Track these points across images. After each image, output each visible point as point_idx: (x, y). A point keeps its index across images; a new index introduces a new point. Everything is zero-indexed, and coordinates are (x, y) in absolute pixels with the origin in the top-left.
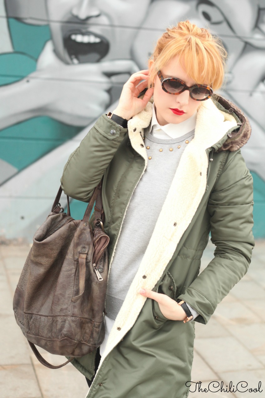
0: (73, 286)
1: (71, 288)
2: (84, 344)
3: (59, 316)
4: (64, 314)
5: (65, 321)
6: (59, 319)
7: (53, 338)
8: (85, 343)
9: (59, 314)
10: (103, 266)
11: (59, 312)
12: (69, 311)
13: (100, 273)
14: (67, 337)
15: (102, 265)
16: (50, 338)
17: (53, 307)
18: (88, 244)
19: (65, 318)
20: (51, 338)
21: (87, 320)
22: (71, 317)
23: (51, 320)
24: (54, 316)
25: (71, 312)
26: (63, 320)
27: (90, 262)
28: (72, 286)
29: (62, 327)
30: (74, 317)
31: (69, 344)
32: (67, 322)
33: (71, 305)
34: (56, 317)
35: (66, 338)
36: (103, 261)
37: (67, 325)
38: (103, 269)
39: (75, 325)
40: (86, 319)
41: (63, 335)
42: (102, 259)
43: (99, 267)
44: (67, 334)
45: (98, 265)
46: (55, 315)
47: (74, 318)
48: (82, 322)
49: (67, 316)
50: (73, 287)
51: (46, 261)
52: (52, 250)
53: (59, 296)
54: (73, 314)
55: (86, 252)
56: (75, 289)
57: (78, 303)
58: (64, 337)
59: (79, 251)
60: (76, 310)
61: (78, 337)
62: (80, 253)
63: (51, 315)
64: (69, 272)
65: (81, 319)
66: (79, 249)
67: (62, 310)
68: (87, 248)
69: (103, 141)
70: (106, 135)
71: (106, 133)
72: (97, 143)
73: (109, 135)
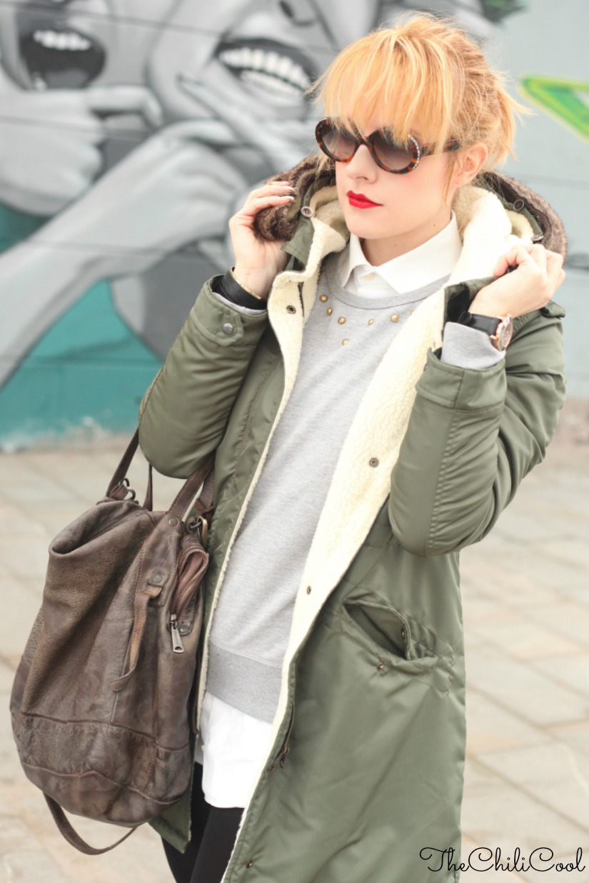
0: (123, 655)
1: (117, 660)
2: (135, 793)
3: (86, 721)
4: (95, 719)
5: (95, 734)
6: (86, 728)
7: (71, 773)
8: (138, 791)
9: (87, 717)
10: (192, 622)
11: (88, 712)
12: (108, 712)
13: (181, 636)
14: (96, 770)
15: (190, 619)
16: (65, 771)
17: (77, 701)
18: (169, 567)
19: (97, 726)
20: (67, 773)
21: (148, 738)
22: (110, 726)
23: (71, 729)
24: (78, 722)
25: (110, 714)
26: (91, 731)
27: (163, 606)
28: (119, 657)
29: (90, 747)
30: (116, 726)
31: (100, 789)
32: (100, 735)
33: (112, 700)
34: (81, 723)
35: (93, 772)
36: (193, 611)
37: (99, 744)
38: (190, 629)
39: (117, 746)
40: (145, 737)
41: (88, 766)
42: (190, 605)
43: (183, 623)
44: (95, 763)
45: (181, 618)
46: (78, 719)
47: (115, 728)
48: (134, 740)
49: (100, 722)
50: (121, 659)
51: (77, 599)
52: (92, 573)
53: (92, 676)
54: (116, 720)
55: (161, 583)
56: (125, 663)
57: (129, 696)
58: (89, 770)
59: (148, 580)
60: (123, 710)
61: (121, 773)
62: (149, 584)
63: (72, 719)
64: (117, 625)
65: (131, 734)
66: (149, 575)
67: (93, 707)
68: (164, 574)
69: (210, 350)
70: (213, 337)
71: (212, 332)
72: (197, 356)
73: (220, 337)
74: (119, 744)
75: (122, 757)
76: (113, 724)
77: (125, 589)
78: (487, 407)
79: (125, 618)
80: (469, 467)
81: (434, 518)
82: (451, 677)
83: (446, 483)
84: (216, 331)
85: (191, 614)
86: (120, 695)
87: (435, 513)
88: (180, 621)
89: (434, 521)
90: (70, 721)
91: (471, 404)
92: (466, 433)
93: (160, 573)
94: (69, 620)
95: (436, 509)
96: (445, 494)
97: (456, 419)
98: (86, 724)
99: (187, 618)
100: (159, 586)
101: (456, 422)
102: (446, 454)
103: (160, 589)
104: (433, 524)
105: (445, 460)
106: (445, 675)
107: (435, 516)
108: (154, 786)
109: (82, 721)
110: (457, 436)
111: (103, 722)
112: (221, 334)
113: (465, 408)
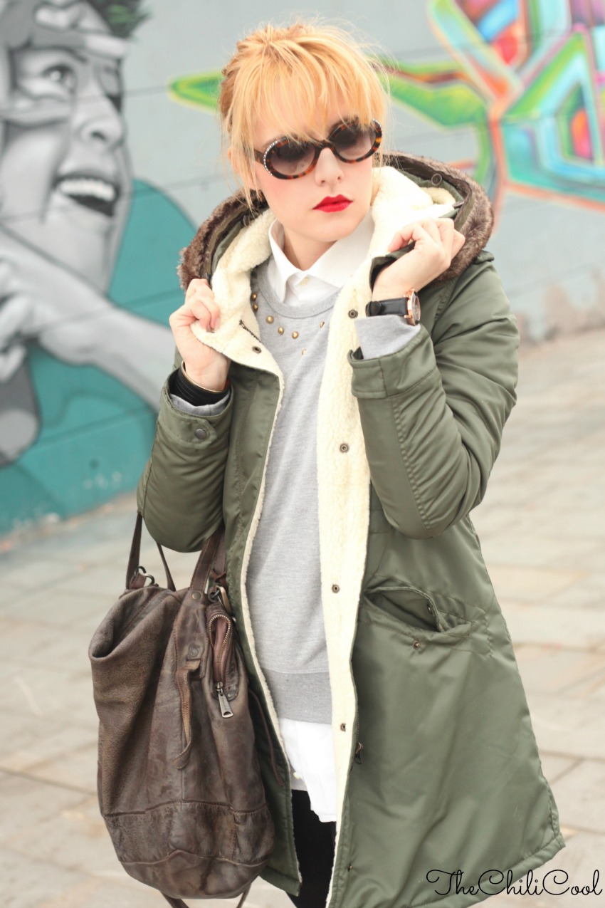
0: (179, 734)
1: (175, 739)
2: (225, 862)
3: (160, 805)
4: (168, 800)
5: (170, 815)
6: (162, 812)
8: (227, 860)
9: (160, 801)
10: (237, 686)
11: (160, 796)
12: (177, 791)
13: (229, 701)
14: (180, 849)
15: (235, 683)
16: (155, 859)
17: (149, 789)
18: (201, 639)
19: (171, 806)
20: (157, 860)
21: (224, 807)
22: (183, 804)
23: (150, 817)
24: (154, 808)
25: (180, 792)
26: (167, 813)
27: (204, 677)
28: (176, 736)
29: (169, 829)
30: (188, 802)
31: (189, 866)
32: (175, 814)
33: (179, 778)
34: (157, 808)
35: (178, 851)
37: (177, 824)
39: (194, 821)
40: (220, 806)
41: (172, 847)
42: (232, 670)
43: (229, 688)
44: (178, 842)
45: (227, 684)
46: (154, 805)
47: (188, 804)
48: (210, 811)
49: (173, 802)
50: (178, 738)
51: (129, 694)
52: (137, 665)
53: (156, 760)
54: (187, 798)
55: (199, 656)
56: (183, 740)
57: (194, 771)
58: (173, 851)
59: (186, 656)
60: (192, 785)
61: (205, 846)
62: (187, 660)
63: (148, 807)
64: (167, 706)
65: (205, 807)
66: (186, 651)
67: (164, 790)
68: (199, 647)
69: (190, 455)
70: (189, 444)
71: (187, 441)
72: (179, 461)
73: (196, 443)
74: (195, 819)
75: (202, 831)
76: (185, 801)
77: (167, 670)
78: (418, 382)
79: (173, 698)
80: (427, 443)
81: (418, 501)
82: (490, 638)
83: (412, 466)
84: (190, 439)
85: (235, 678)
86: (185, 772)
87: (417, 496)
88: (227, 687)
89: (419, 504)
90: (147, 809)
91: (400, 387)
92: (410, 414)
93: (196, 647)
94: (127, 716)
95: (416, 493)
96: (417, 476)
97: (395, 405)
98: (161, 807)
99: (232, 682)
100: (197, 659)
101: (396, 408)
102: (401, 440)
103: (199, 662)
104: (420, 507)
105: (402, 446)
106: (484, 638)
107: (418, 499)
108: (240, 851)
109: (157, 806)
110: (403, 419)
111: (175, 801)
112: (196, 440)
113: (398, 392)
